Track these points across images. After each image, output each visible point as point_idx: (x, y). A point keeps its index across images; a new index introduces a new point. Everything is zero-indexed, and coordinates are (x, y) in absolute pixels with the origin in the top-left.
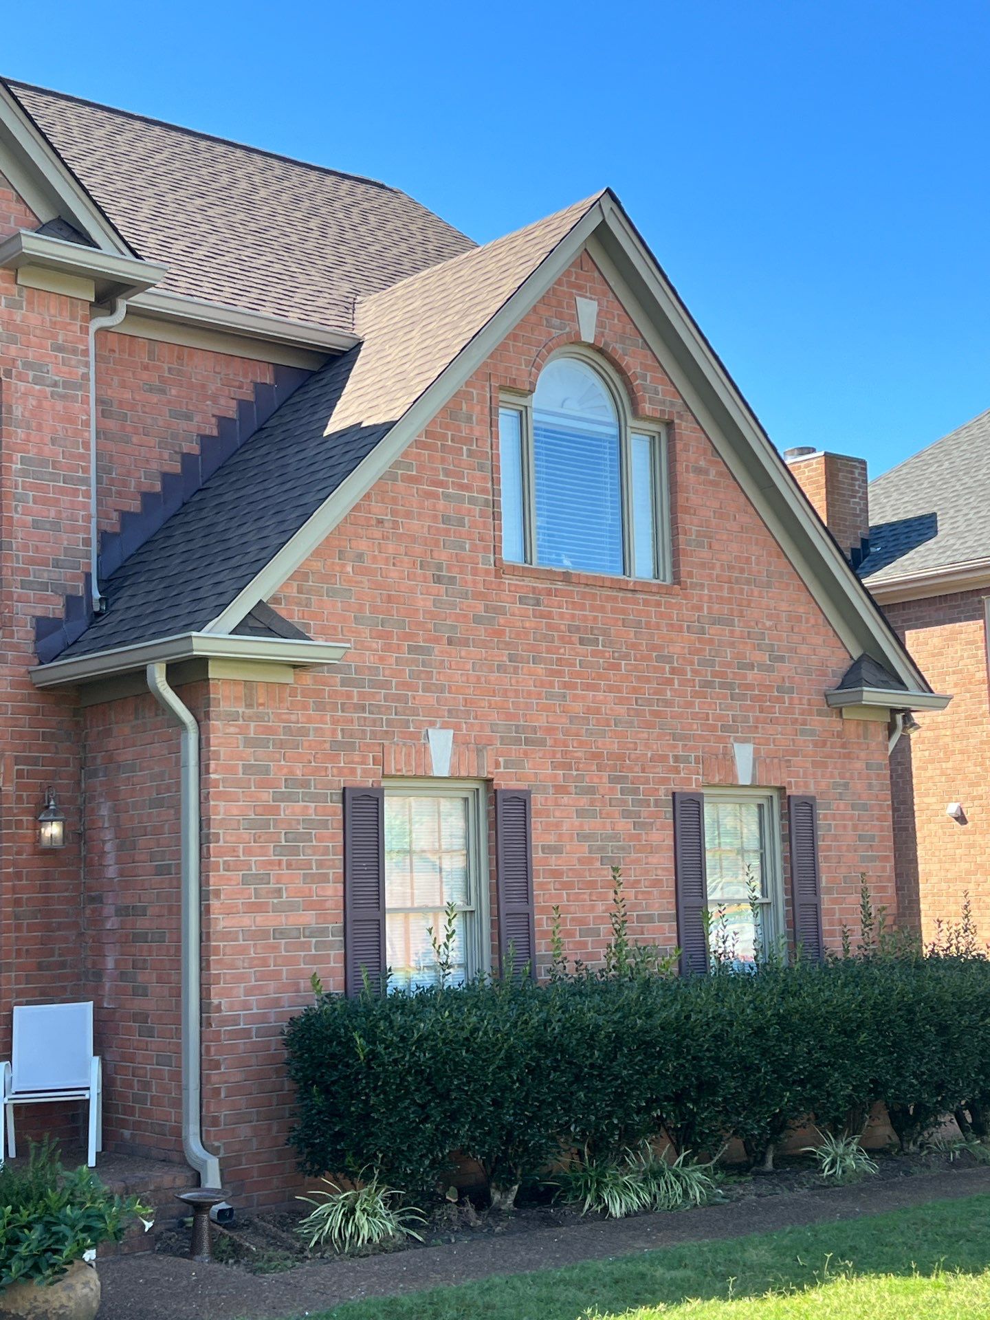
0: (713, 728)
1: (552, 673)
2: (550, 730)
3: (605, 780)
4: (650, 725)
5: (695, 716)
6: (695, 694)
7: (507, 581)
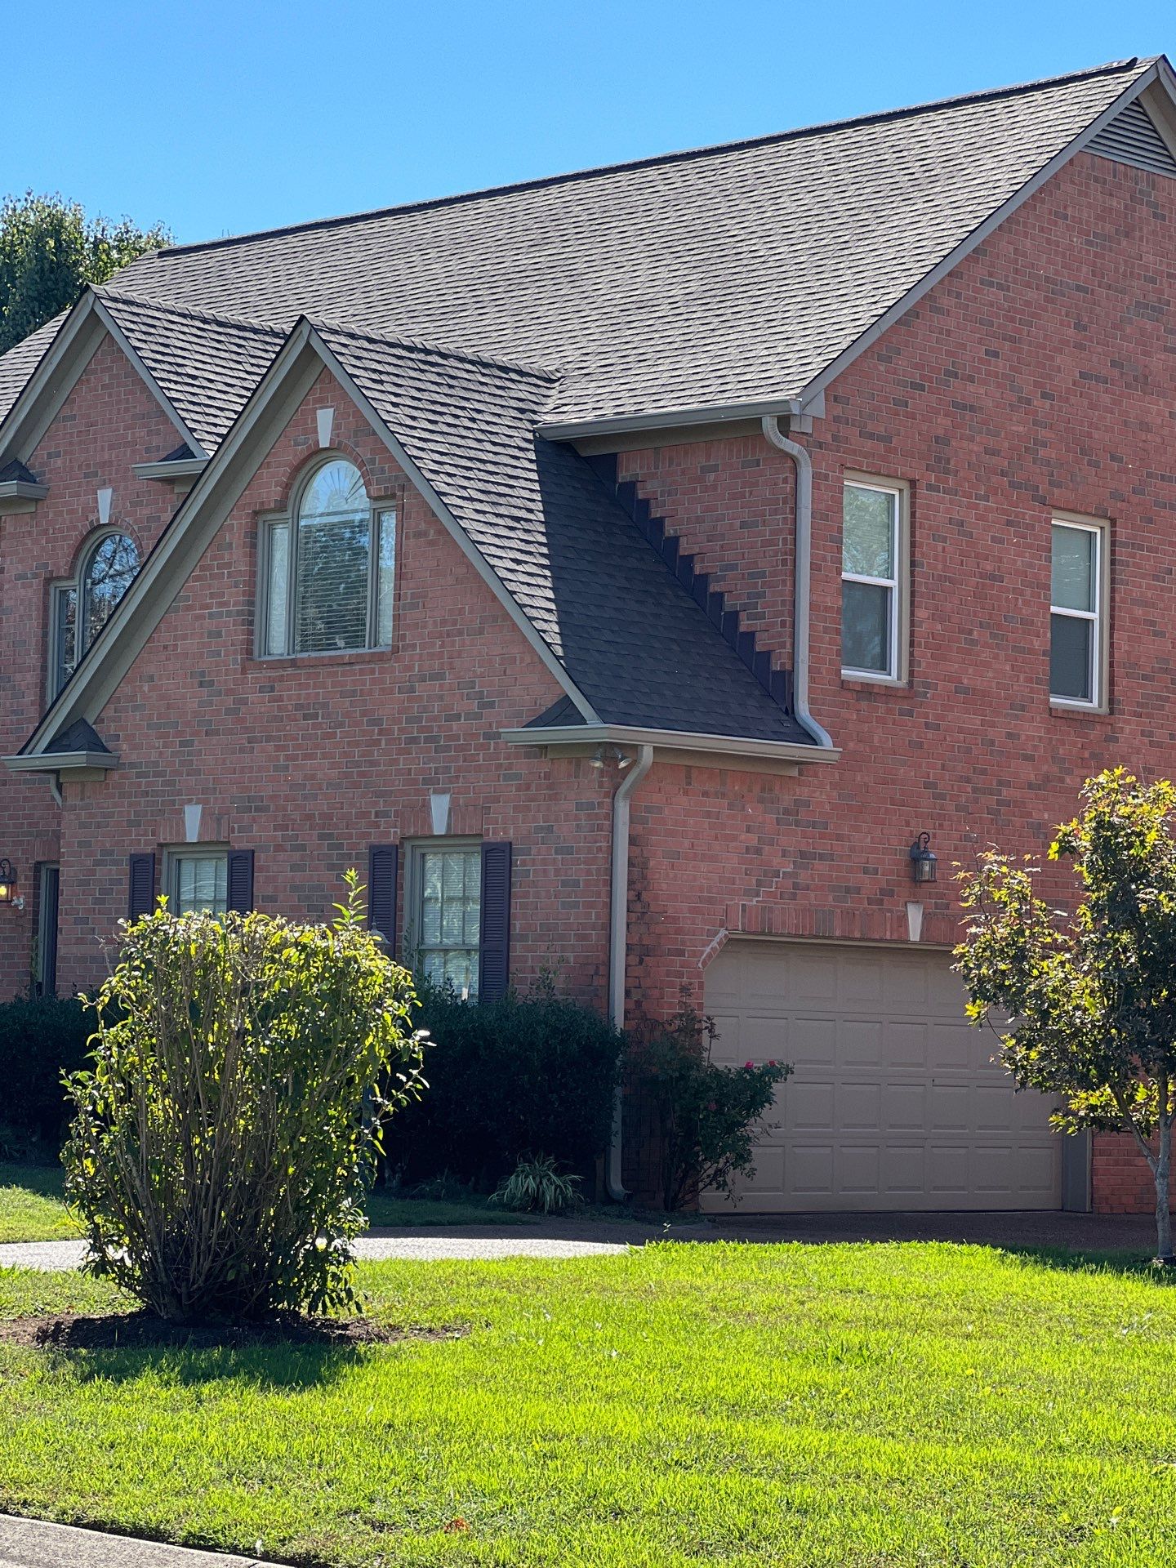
0: (415, 782)
1: (278, 748)
2: (272, 798)
3: (315, 837)
4: (356, 785)
5: (399, 772)
6: (400, 752)
7: (250, 676)
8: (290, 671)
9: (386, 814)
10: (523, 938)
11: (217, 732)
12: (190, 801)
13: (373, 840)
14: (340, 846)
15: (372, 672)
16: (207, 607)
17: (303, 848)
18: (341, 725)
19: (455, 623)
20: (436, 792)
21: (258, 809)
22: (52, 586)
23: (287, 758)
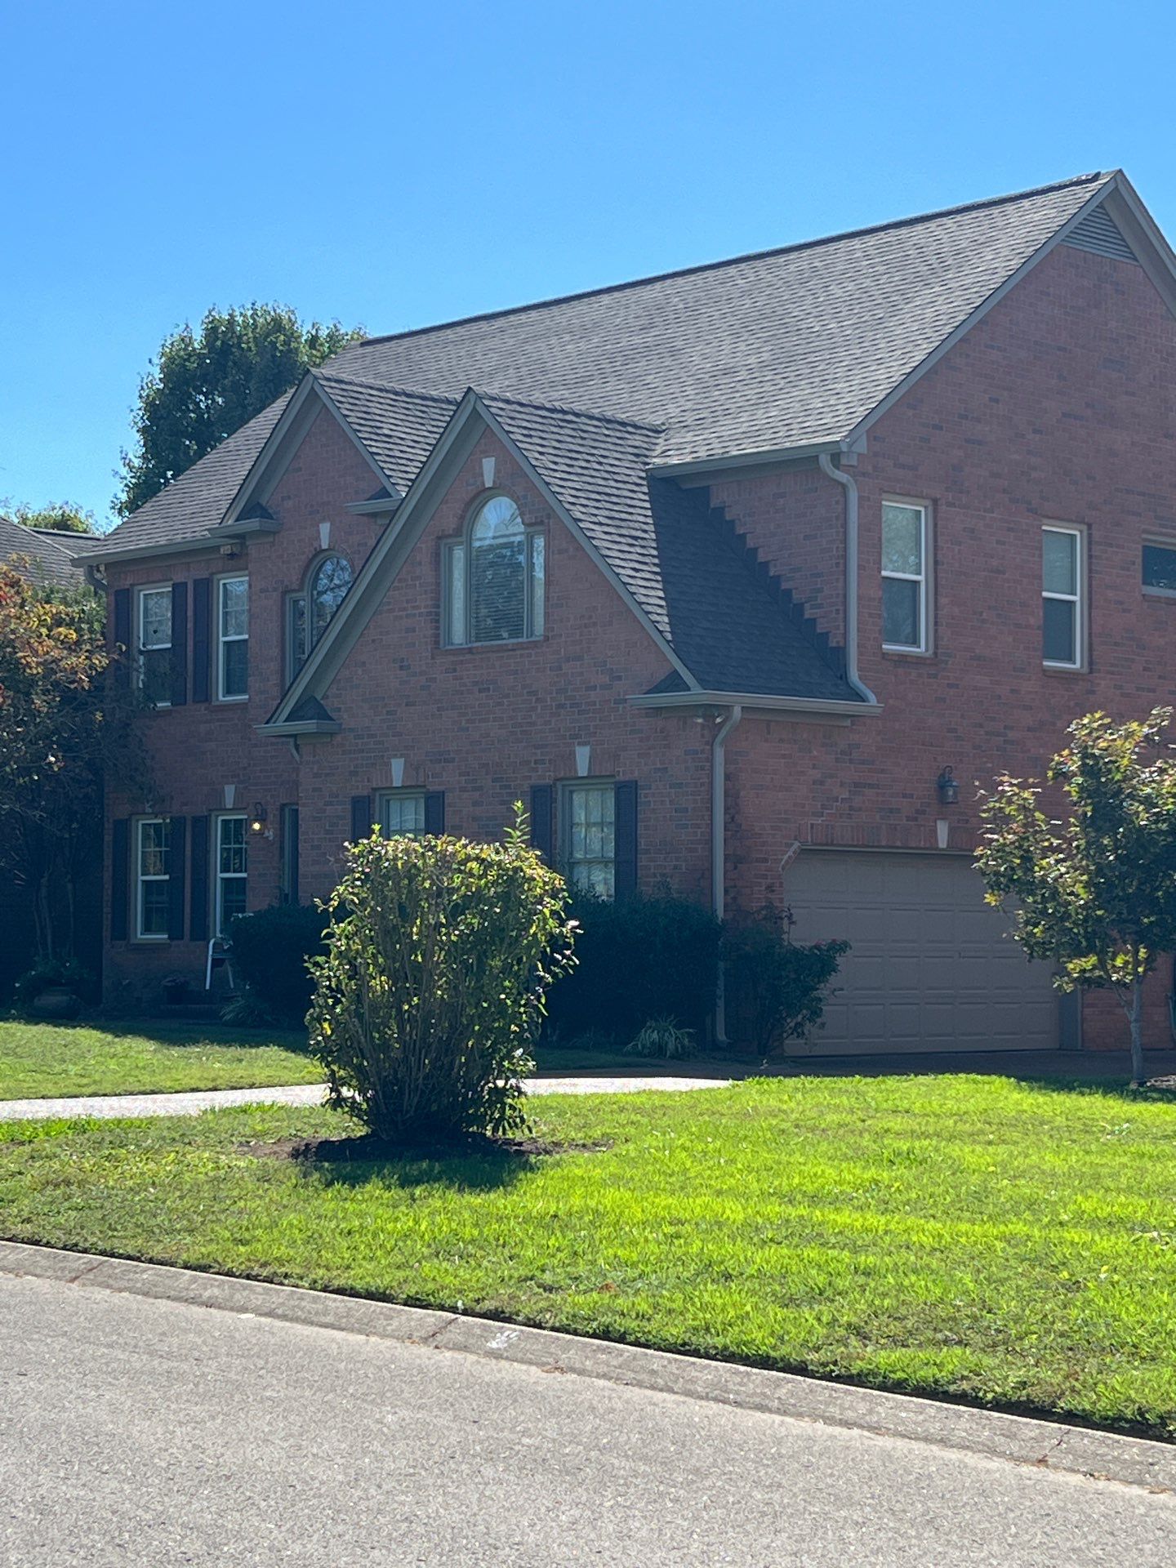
0: (564, 737)
2: (457, 752)
3: (490, 781)
4: (520, 741)
5: (551, 730)
6: (552, 715)
7: (438, 661)
8: (468, 656)
9: (543, 762)
10: (647, 852)
11: (413, 704)
12: (395, 756)
13: (533, 782)
14: (509, 787)
15: (529, 655)
16: (405, 609)
17: (480, 788)
18: (507, 696)
19: (591, 617)
20: (579, 744)
21: (446, 761)
22: (287, 597)
23: (468, 721)
